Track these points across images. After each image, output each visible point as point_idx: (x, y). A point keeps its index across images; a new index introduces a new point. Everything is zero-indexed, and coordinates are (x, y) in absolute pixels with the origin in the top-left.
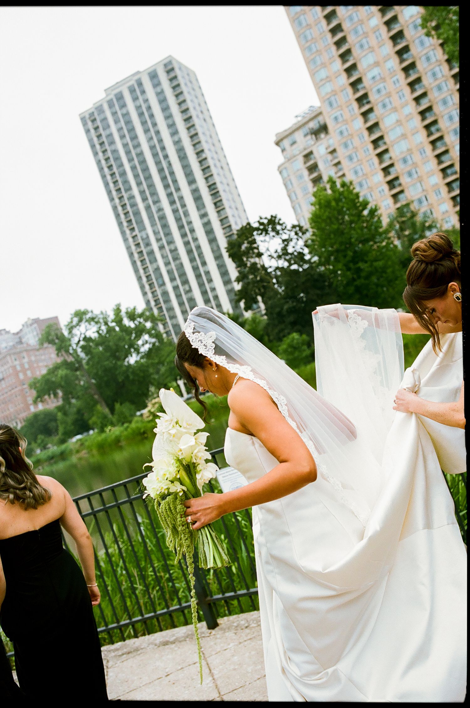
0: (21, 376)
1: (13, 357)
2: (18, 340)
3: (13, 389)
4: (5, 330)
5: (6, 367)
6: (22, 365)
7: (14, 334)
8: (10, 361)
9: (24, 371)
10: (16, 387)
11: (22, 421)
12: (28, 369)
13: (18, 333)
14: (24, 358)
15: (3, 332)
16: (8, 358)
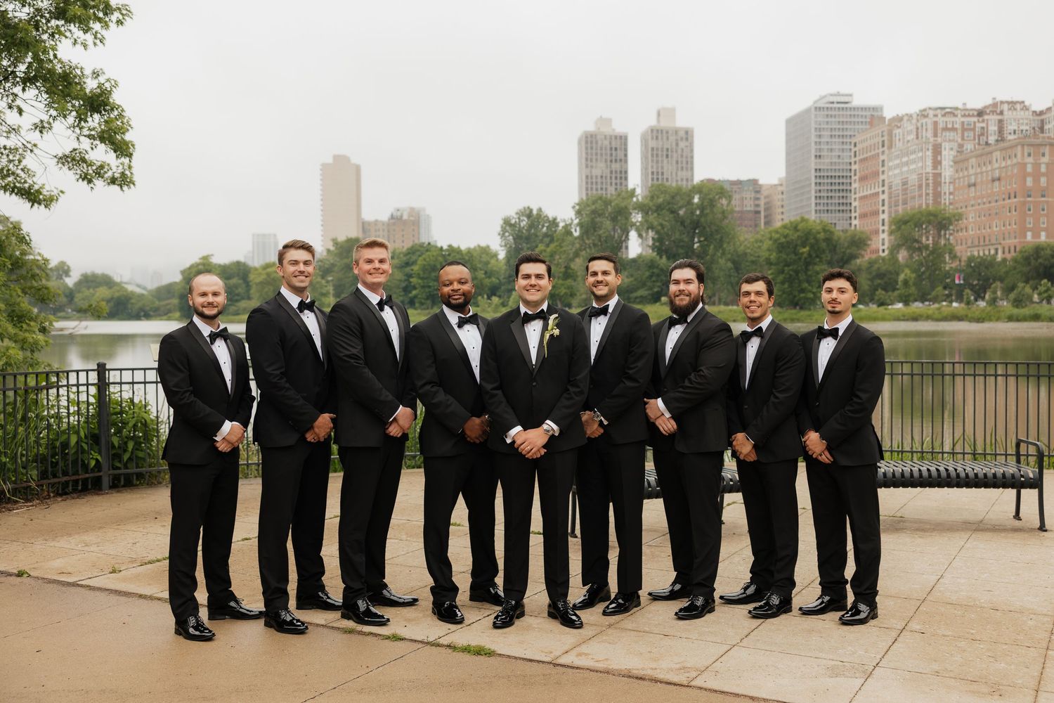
0: (1029, 181)
1: (1026, 150)
2: (1036, 124)
3: (1009, 198)
4: (1023, 102)
5: (1009, 162)
6: (1037, 166)
7: (1034, 112)
8: (1019, 155)
9: (1037, 175)
10: (1015, 197)
11: (1007, 250)
12: (1043, 175)
13: (1041, 113)
14: (1043, 155)
15: (1018, 106)
16: (1019, 148)
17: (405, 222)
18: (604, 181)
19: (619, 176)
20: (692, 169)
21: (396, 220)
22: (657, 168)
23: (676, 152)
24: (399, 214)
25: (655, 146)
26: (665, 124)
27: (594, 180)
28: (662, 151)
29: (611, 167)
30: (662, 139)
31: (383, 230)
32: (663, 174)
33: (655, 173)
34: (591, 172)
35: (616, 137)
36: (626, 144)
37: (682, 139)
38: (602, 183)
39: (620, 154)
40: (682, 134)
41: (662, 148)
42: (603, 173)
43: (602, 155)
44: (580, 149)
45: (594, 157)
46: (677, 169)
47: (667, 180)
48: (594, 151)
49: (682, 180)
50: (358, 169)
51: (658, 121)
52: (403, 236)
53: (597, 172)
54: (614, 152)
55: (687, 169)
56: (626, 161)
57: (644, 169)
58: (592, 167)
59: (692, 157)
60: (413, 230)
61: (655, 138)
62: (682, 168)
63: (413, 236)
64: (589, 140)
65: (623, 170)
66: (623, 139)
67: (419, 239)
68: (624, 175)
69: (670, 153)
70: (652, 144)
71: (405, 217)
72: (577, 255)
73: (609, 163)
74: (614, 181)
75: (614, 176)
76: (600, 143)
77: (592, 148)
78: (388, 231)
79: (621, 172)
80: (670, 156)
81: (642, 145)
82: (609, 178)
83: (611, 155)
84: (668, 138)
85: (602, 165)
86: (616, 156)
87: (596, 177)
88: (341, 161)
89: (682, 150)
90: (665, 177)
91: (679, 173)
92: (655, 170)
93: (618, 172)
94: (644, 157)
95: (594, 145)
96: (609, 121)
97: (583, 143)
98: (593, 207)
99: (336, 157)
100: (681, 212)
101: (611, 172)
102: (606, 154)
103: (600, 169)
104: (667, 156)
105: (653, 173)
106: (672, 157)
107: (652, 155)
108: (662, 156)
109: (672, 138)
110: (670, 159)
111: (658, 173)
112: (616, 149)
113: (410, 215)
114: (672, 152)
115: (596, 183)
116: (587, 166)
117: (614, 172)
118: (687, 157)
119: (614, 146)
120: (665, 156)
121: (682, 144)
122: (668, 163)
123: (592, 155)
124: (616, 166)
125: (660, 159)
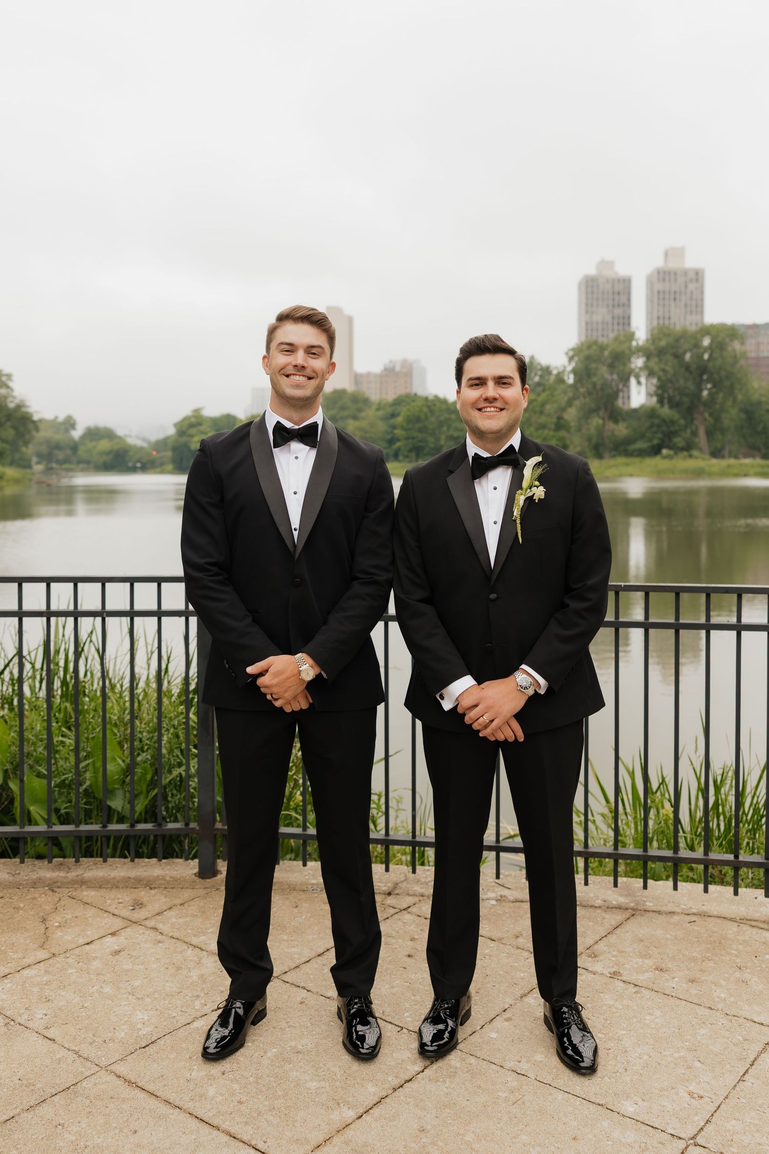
17: (396, 374)
18: (606, 326)
19: (622, 320)
20: (702, 313)
21: (390, 371)
22: (664, 312)
23: (686, 294)
24: (392, 365)
25: (662, 289)
26: (673, 265)
27: (595, 327)
29: (613, 313)
30: (670, 280)
32: (669, 318)
33: (661, 318)
34: (591, 318)
35: (619, 280)
36: (629, 288)
37: (691, 281)
38: (603, 329)
39: (624, 299)
40: (692, 275)
41: (670, 293)
42: (604, 319)
43: (603, 299)
44: (580, 294)
45: (595, 302)
46: (686, 313)
47: (674, 323)
48: (595, 296)
49: (691, 324)
50: (350, 319)
51: (666, 261)
53: (598, 318)
54: (617, 298)
55: (696, 312)
56: (629, 306)
57: (650, 313)
58: (592, 312)
59: (702, 300)
60: (405, 381)
61: (661, 280)
62: (691, 312)
64: (590, 284)
65: (627, 315)
66: (627, 283)
68: (627, 319)
69: (678, 296)
70: (658, 286)
71: (398, 368)
72: (570, 403)
73: (611, 308)
74: (616, 327)
75: (616, 322)
76: (601, 287)
77: (593, 293)
79: (624, 318)
80: (678, 299)
81: (648, 288)
82: (611, 324)
83: (614, 299)
84: (676, 280)
85: (604, 310)
86: (620, 300)
87: (598, 323)
89: (692, 293)
90: (672, 321)
91: (688, 317)
92: (661, 314)
94: (650, 301)
95: (595, 290)
96: (611, 264)
97: (584, 288)
98: (586, 353)
100: (688, 356)
101: (614, 318)
102: (608, 299)
103: (602, 315)
104: (675, 299)
105: (658, 318)
106: (680, 299)
107: (659, 299)
108: (669, 299)
109: (681, 280)
110: (678, 301)
111: (664, 318)
112: (619, 293)
113: (403, 366)
114: (680, 293)
115: (597, 329)
116: (587, 312)
117: (616, 318)
118: (697, 300)
119: (616, 290)
120: (672, 300)
121: (692, 286)
122: (676, 306)
123: (593, 300)
124: (618, 311)
125: (667, 302)
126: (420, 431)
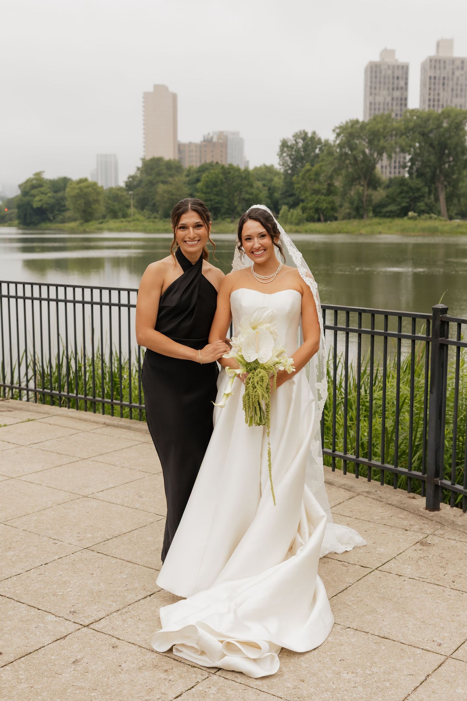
17: (214, 145)
18: (386, 107)
19: (399, 102)
20: (465, 96)
21: (208, 142)
22: (434, 95)
23: (452, 80)
24: (210, 137)
25: (433, 75)
26: (443, 54)
27: (377, 106)
28: (439, 79)
29: (392, 95)
30: (440, 68)
31: (196, 151)
32: (438, 100)
33: (432, 100)
34: (374, 99)
35: (398, 67)
36: (407, 73)
37: (458, 68)
38: (384, 109)
39: (402, 83)
40: (458, 63)
42: (385, 99)
43: (385, 83)
44: (366, 79)
45: (378, 86)
46: (452, 96)
47: (443, 106)
48: (378, 80)
49: (456, 106)
50: (174, 97)
51: (438, 51)
52: (213, 156)
53: (379, 99)
54: (396, 82)
55: (461, 96)
56: (406, 89)
57: (422, 95)
58: (375, 94)
60: (222, 151)
61: (433, 67)
62: (457, 95)
63: (222, 156)
64: (374, 69)
65: (404, 97)
66: (405, 69)
67: (226, 158)
68: (404, 101)
69: (446, 81)
70: (430, 72)
71: (215, 140)
73: (391, 90)
74: (395, 108)
75: (395, 103)
76: (383, 72)
77: (376, 77)
78: (200, 152)
79: (401, 99)
80: (446, 84)
81: (422, 74)
82: (390, 104)
83: (393, 83)
84: (445, 68)
85: (384, 93)
86: (398, 84)
87: (379, 104)
88: (160, 89)
89: (458, 78)
90: (441, 103)
91: (454, 100)
92: (432, 97)
93: (399, 99)
94: (423, 85)
95: (378, 74)
96: (392, 52)
97: (369, 72)
99: (156, 87)
101: (393, 99)
102: (389, 83)
103: (383, 97)
104: (444, 84)
105: (429, 100)
106: (448, 85)
107: (430, 84)
108: (439, 84)
109: (449, 68)
110: (446, 87)
111: (434, 100)
112: (398, 78)
113: (218, 139)
114: (448, 80)
115: (379, 109)
116: (371, 94)
117: (395, 99)
118: (461, 85)
119: (396, 75)
120: (441, 84)
121: (458, 73)
122: (444, 89)
123: (376, 83)
124: (397, 94)
125: (437, 87)
126: (217, 195)
